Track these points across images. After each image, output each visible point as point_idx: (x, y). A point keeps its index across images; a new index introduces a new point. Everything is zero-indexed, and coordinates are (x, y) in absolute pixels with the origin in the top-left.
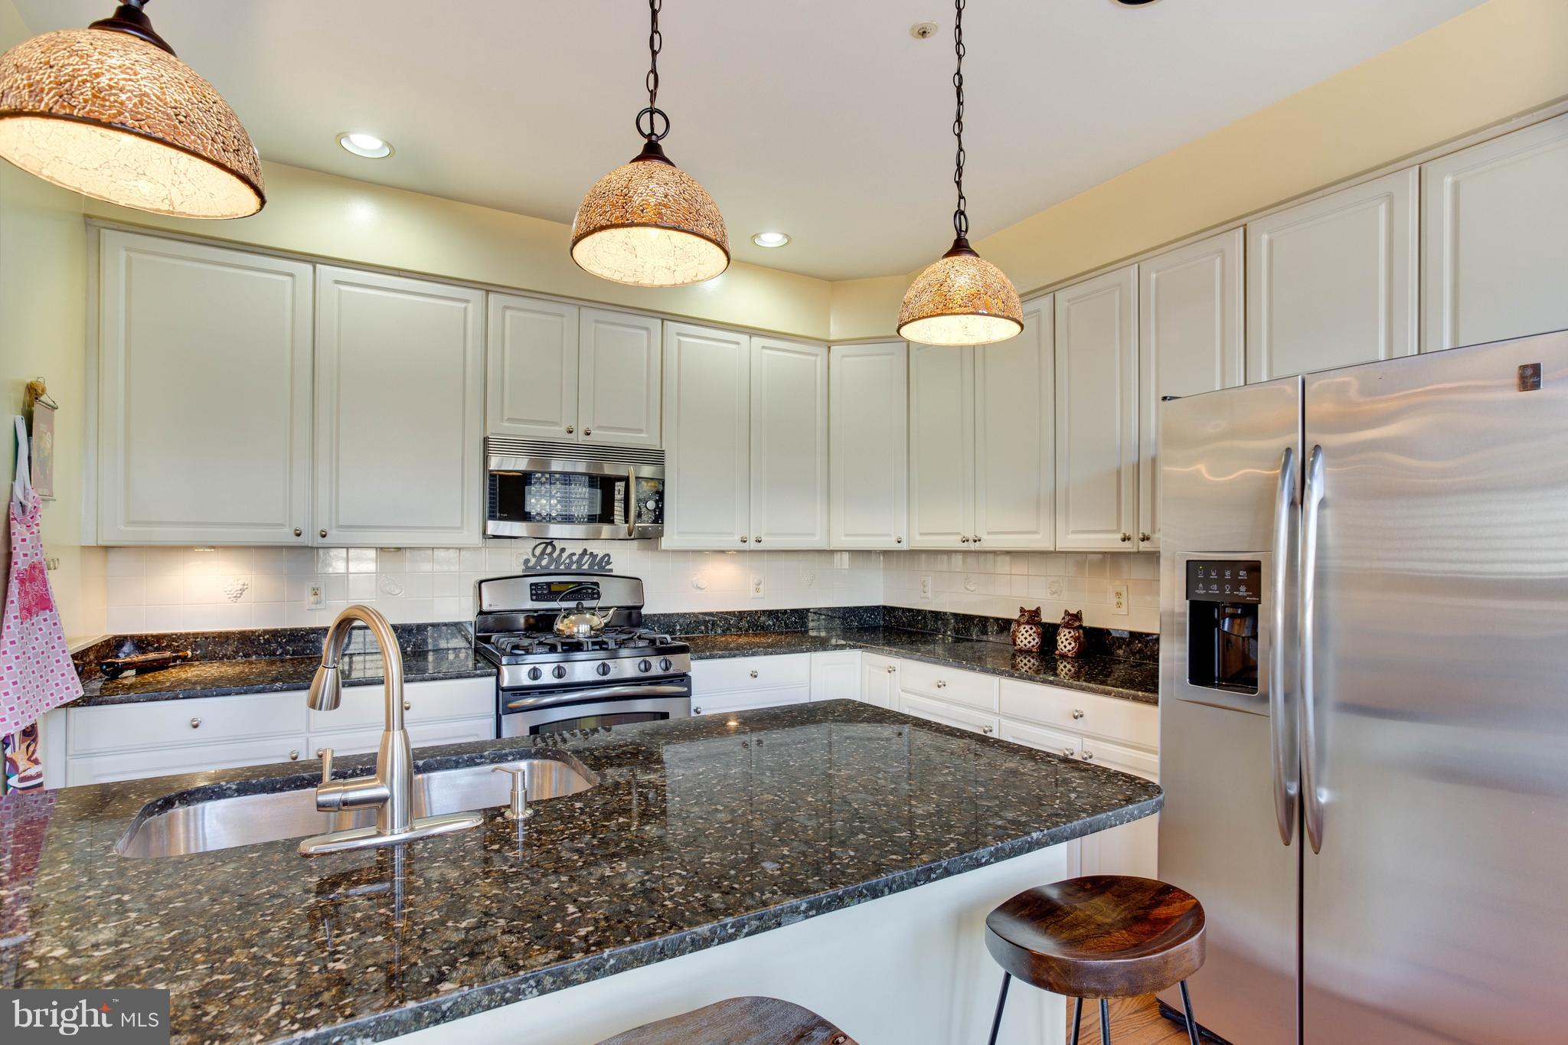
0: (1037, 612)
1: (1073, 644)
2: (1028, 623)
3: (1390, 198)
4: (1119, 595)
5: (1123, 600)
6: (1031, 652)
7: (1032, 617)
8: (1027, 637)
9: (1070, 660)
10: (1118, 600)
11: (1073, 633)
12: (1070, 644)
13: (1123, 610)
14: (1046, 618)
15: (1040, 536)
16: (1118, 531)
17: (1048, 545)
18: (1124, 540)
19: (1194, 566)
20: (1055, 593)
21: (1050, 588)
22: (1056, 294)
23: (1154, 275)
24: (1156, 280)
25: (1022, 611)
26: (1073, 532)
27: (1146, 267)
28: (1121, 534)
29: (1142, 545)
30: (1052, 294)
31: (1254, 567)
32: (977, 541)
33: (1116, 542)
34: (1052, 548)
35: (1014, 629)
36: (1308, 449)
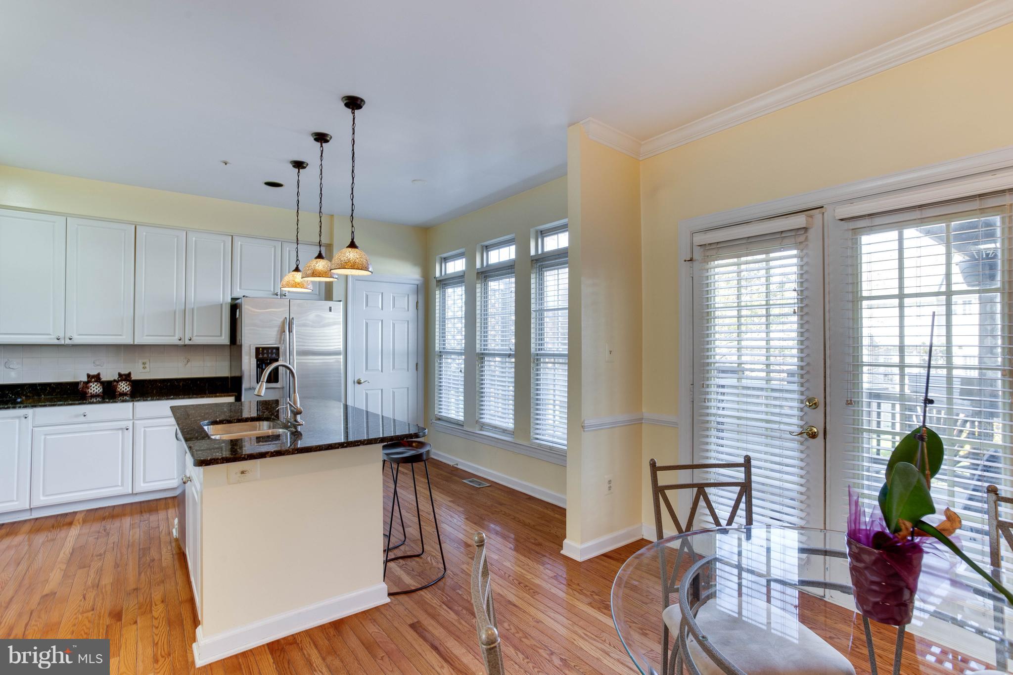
0: (98, 376)
1: (130, 388)
2: (95, 381)
3: (275, 247)
4: (144, 363)
5: (147, 366)
6: (98, 396)
7: (97, 378)
8: (95, 389)
9: (129, 396)
10: (143, 366)
11: (128, 383)
13: (147, 370)
14: (104, 378)
15: (124, 337)
16: (174, 336)
17: (129, 341)
18: (180, 340)
19: (257, 349)
20: (98, 365)
21: (94, 363)
22: (137, 227)
23: (194, 239)
24: (195, 241)
25: (88, 376)
26: (147, 336)
27: (190, 234)
28: (177, 337)
29: (187, 342)
30: (134, 226)
31: (278, 349)
32: (70, 339)
33: (174, 340)
34: (132, 343)
35: (80, 386)
36: (291, 318)
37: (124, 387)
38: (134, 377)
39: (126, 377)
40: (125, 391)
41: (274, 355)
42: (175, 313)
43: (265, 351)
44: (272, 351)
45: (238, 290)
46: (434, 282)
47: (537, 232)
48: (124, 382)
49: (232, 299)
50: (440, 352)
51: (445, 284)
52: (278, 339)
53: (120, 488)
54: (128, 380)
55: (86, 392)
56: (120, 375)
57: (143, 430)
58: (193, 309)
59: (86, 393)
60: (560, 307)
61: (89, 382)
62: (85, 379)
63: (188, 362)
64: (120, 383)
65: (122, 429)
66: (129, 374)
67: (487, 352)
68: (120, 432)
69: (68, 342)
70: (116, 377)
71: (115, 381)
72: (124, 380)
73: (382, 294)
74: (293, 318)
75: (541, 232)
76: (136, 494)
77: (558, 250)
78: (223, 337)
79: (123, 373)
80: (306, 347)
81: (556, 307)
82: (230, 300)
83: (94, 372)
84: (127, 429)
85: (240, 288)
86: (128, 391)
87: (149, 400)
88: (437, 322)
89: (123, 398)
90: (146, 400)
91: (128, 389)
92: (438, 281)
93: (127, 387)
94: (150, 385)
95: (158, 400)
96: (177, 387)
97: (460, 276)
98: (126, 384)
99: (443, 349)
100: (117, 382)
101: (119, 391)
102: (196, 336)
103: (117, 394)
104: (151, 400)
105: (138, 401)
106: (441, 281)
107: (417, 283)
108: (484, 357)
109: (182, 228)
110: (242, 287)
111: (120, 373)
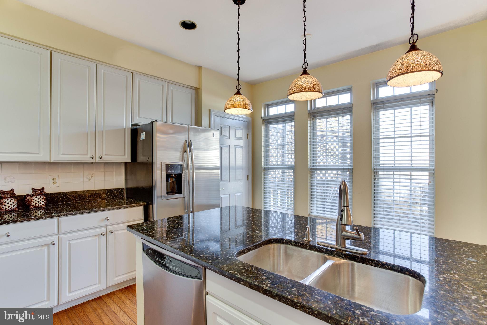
1: (44, 202)
3: (162, 86)
4: (54, 179)
5: (57, 181)
10: (54, 181)
11: (42, 197)
12: (43, 202)
13: (57, 185)
14: (18, 193)
15: (41, 155)
16: (87, 155)
17: (47, 159)
18: (92, 158)
19: (167, 166)
20: (10, 182)
21: (6, 179)
22: (52, 52)
23: (103, 71)
24: (104, 73)
26: (63, 154)
27: (99, 66)
28: (89, 156)
29: (98, 160)
30: (50, 51)
31: (181, 165)
33: (87, 159)
34: (49, 161)
36: (189, 141)
37: (39, 201)
38: (47, 191)
39: (40, 192)
40: (40, 205)
41: (179, 171)
42: (87, 134)
43: (172, 167)
44: (177, 167)
45: (137, 118)
46: (260, 121)
47: (373, 83)
48: (38, 197)
49: (133, 125)
50: (265, 168)
51: (268, 122)
52: (181, 157)
53: (46, 302)
54: (42, 195)
56: (34, 190)
57: (67, 243)
58: (102, 132)
60: (396, 136)
63: (92, 177)
64: (34, 197)
65: (47, 245)
67: (315, 167)
68: (46, 248)
70: (30, 192)
71: (29, 195)
72: (39, 195)
73: (229, 127)
74: (191, 141)
75: (376, 84)
76: (61, 305)
77: (394, 96)
78: (126, 156)
79: (36, 188)
80: (199, 165)
81: (393, 136)
82: (131, 126)
83: (7, 188)
84: (53, 245)
85: (139, 117)
86: (42, 206)
87: (74, 214)
88: (263, 148)
89: (38, 211)
90: (71, 214)
91: (43, 203)
92: (263, 120)
93: (42, 201)
94: (61, 197)
95: (82, 213)
96: (84, 197)
97: (288, 116)
98: (40, 199)
99: (267, 165)
100: (31, 197)
101: (34, 205)
102: (105, 155)
103: (32, 208)
104: (76, 214)
105: (64, 215)
106: (265, 120)
107: (248, 121)
108: (314, 171)
109: (94, 61)
110: (140, 116)
111: (33, 188)
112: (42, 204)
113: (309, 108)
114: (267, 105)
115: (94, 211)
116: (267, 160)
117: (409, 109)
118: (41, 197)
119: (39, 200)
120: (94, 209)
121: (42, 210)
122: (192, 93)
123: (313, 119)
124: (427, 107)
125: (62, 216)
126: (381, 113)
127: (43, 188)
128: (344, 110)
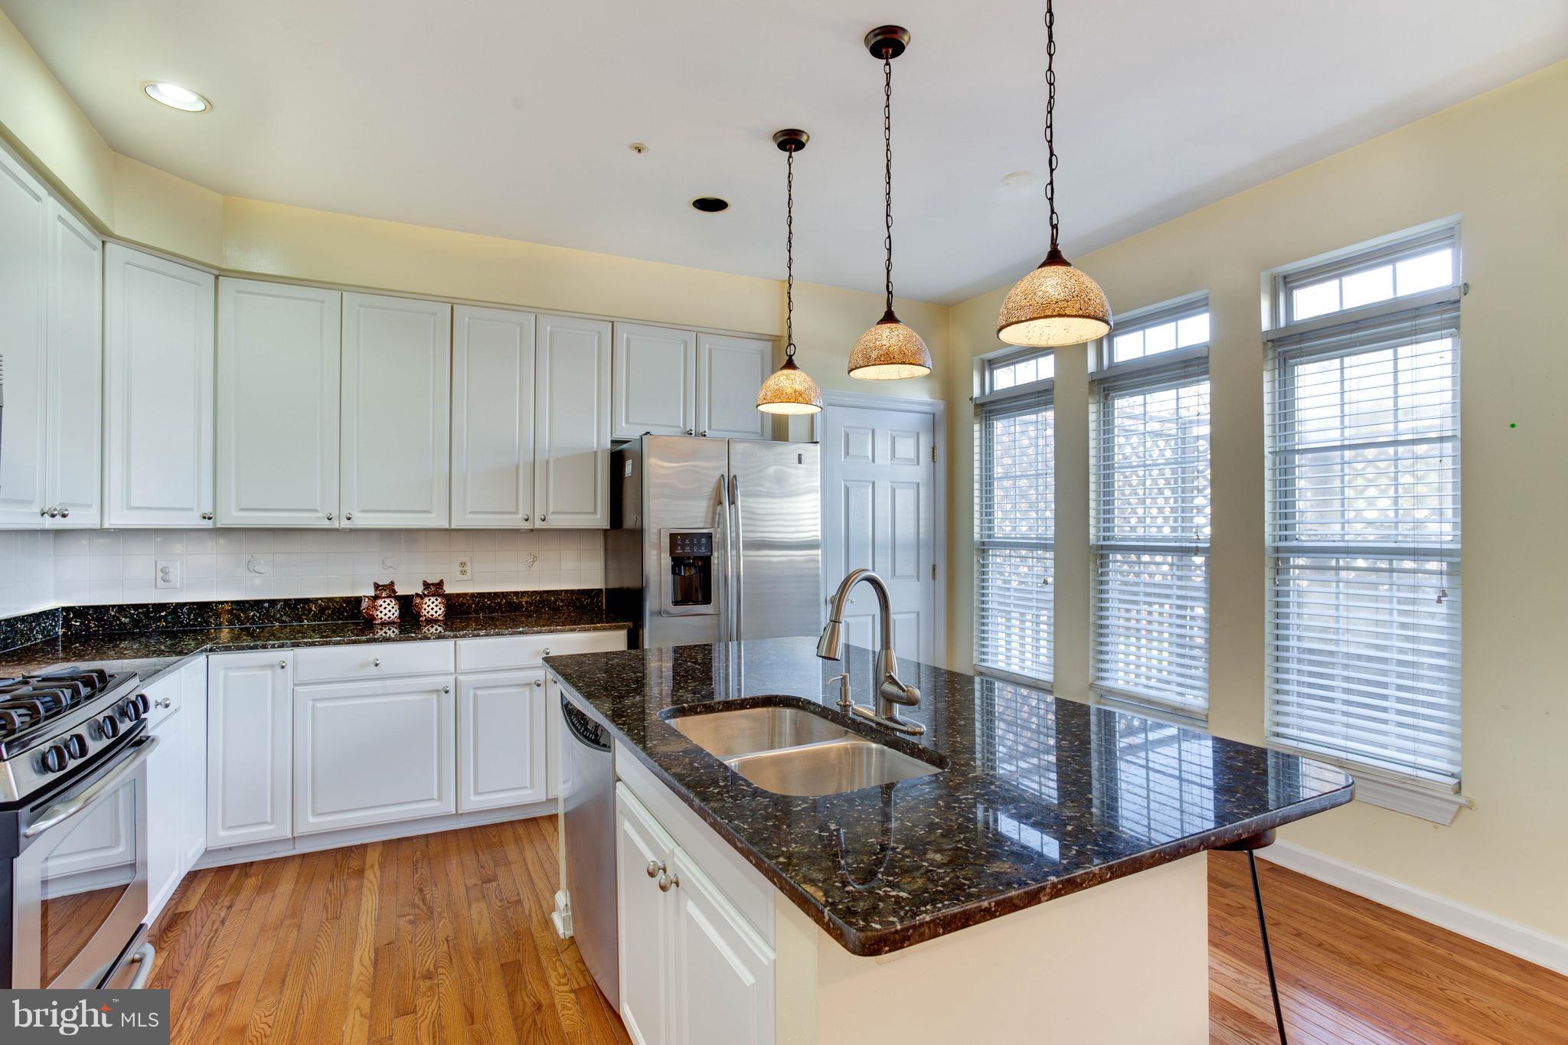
0: (390, 587)
1: (443, 609)
2: (389, 597)
3: (686, 343)
4: (463, 564)
5: (468, 568)
6: (393, 623)
7: (388, 589)
8: (388, 610)
10: (462, 568)
11: (439, 600)
12: (440, 609)
13: (468, 576)
14: (401, 591)
15: (434, 516)
16: (516, 513)
17: (444, 524)
18: (527, 520)
19: (673, 537)
20: (390, 567)
21: (383, 563)
22: (455, 306)
23: (549, 328)
24: (551, 332)
25: (377, 586)
26: (471, 513)
27: (542, 319)
28: (521, 515)
29: (539, 525)
30: (450, 305)
31: (709, 536)
32: (349, 519)
33: (516, 522)
34: (447, 527)
35: (364, 604)
36: (731, 476)
37: (433, 608)
38: (448, 589)
39: (434, 589)
40: (435, 615)
41: (703, 550)
42: (517, 468)
43: (687, 542)
44: (699, 541)
45: (624, 424)
46: (969, 408)
47: (1274, 278)
48: (433, 599)
49: (613, 442)
50: (983, 543)
51: (990, 412)
52: (710, 515)
53: (437, 804)
54: (439, 595)
55: (373, 615)
56: (426, 585)
57: (472, 693)
58: (547, 462)
59: (373, 618)
60: (1346, 443)
61: (376, 598)
62: (372, 593)
63: (534, 562)
64: (427, 600)
65: (437, 691)
66: (440, 584)
67: (1113, 543)
68: (434, 696)
69: (345, 524)
70: (420, 590)
71: (418, 595)
72: (433, 595)
73: (873, 431)
74: (735, 476)
75: (1285, 277)
76: (461, 814)
77: (1343, 314)
78: (598, 516)
79: (430, 581)
80: (758, 535)
81: (1338, 443)
82: (609, 445)
83: (384, 581)
84: (447, 692)
85: (627, 422)
86: (440, 618)
87: (482, 636)
88: (976, 486)
89: (432, 627)
90: (478, 635)
91: (440, 612)
92: (976, 405)
93: (438, 607)
94: (474, 603)
95: (498, 634)
96: (517, 607)
97: (1039, 392)
98: (436, 603)
99: (990, 536)
100: (422, 598)
101: (425, 616)
102: (553, 513)
103: (422, 621)
104: (486, 635)
105: (464, 636)
106: (982, 405)
107: (932, 411)
108: (1108, 555)
109: (530, 310)
110: (630, 421)
111: (425, 581)
112: (438, 614)
113: (1091, 366)
114: (989, 361)
115: (520, 633)
116: (990, 521)
117: (1390, 353)
118: (437, 600)
119: (433, 606)
120: (521, 629)
121: (439, 626)
122: (762, 351)
123: (1106, 397)
124: (1447, 343)
125: (461, 637)
126: (1300, 369)
127: (442, 582)
128: (1185, 367)
